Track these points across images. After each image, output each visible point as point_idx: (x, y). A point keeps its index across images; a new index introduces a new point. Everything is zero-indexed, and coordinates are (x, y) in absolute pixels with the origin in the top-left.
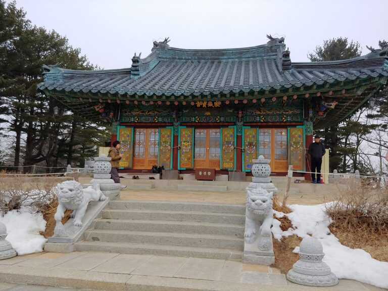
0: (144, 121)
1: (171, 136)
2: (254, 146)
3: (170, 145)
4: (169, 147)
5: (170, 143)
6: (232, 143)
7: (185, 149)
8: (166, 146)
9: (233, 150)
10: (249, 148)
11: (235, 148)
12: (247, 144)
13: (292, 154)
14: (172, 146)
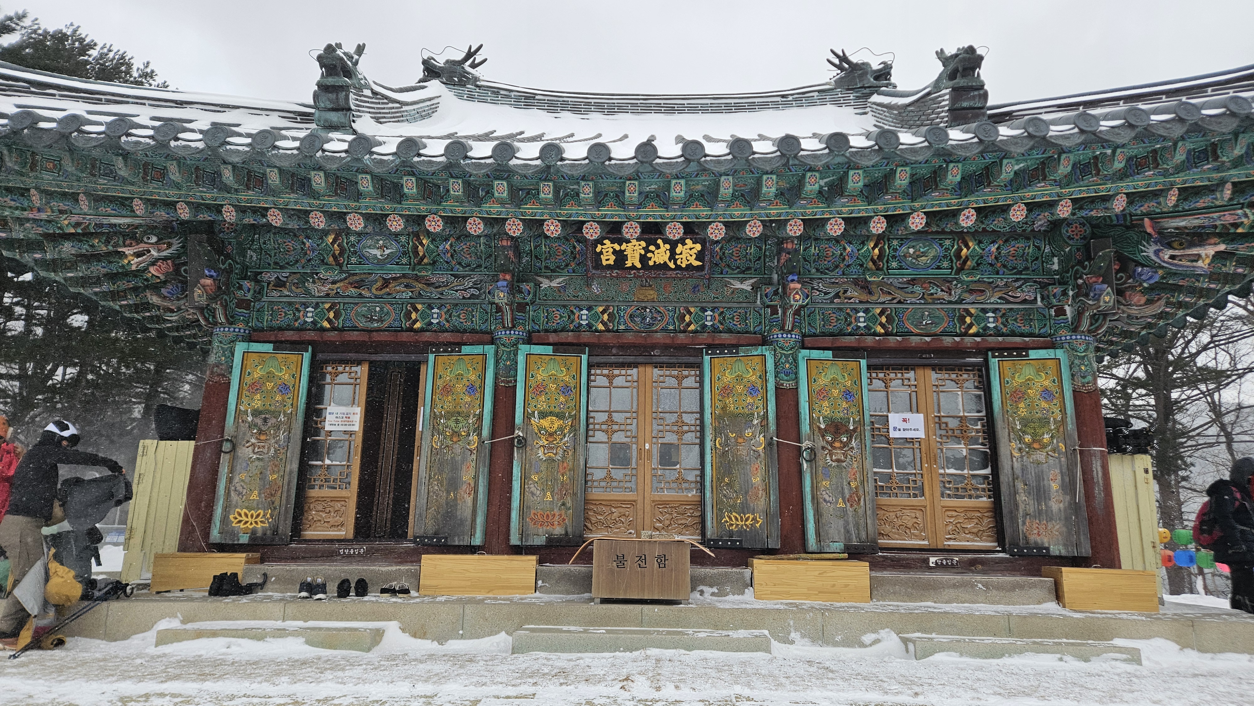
0: (362, 323)
1: (483, 387)
2: (851, 434)
3: (478, 431)
4: (474, 438)
5: (480, 418)
6: (755, 422)
7: (544, 446)
8: (459, 435)
9: (762, 455)
10: (831, 444)
11: (770, 444)
12: (823, 426)
13: (1018, 472)
14: (486, 432)
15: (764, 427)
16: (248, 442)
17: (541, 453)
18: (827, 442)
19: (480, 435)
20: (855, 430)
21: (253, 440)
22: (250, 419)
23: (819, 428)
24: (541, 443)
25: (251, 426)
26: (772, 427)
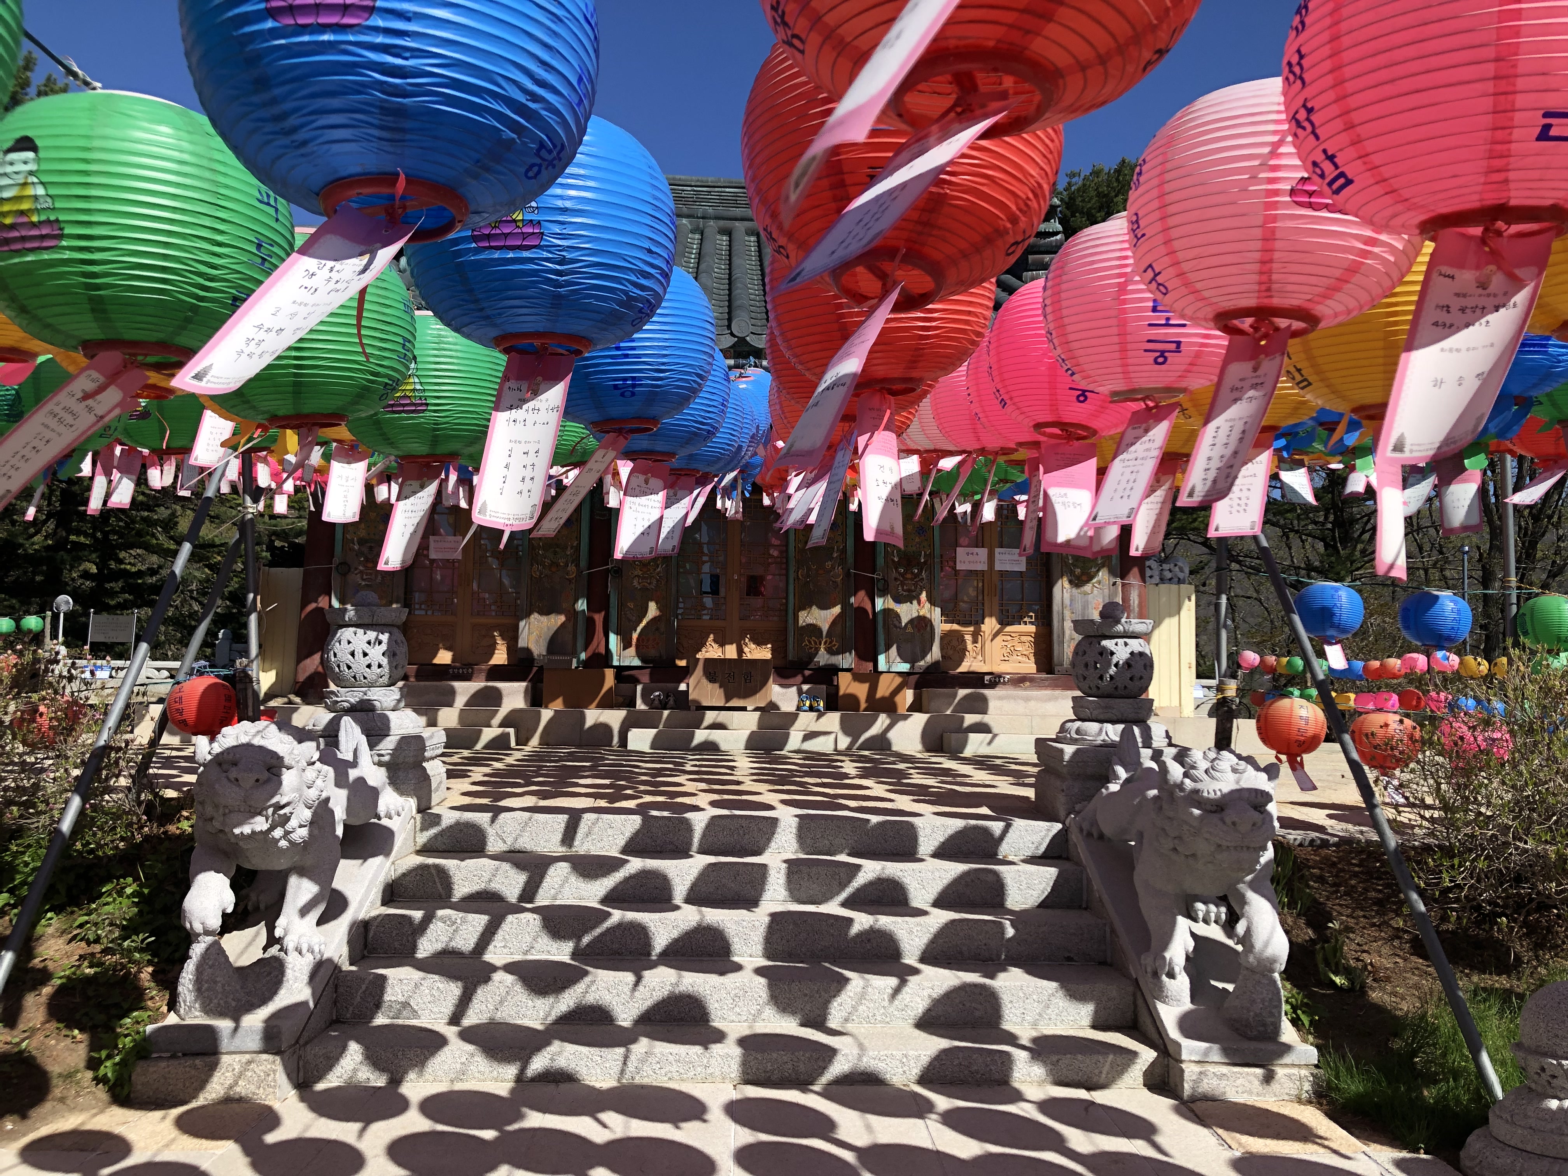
1: (578, 521)
2: (921, 567)
3: (576, 561)
4: (572, 568)
5: (577, 549)
6: (835, 555)
7: (638, 576)
8: (558, 565)
9: (840, 585)
10: (902, 575)
11: (848, 574)
12: (896, 559)
13: (1067, 602)
14: (583, 563)
15: (843, 560)
16: (356, 569)
17: (635, 583)
18: (900, 573)
19: (577, 566)
20: (925, 562)
21: (361, 568)
22: (356, 547)
23: (893, 561)
24: (636, 573)
25: (359, 553)
26: (851, 560)
